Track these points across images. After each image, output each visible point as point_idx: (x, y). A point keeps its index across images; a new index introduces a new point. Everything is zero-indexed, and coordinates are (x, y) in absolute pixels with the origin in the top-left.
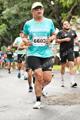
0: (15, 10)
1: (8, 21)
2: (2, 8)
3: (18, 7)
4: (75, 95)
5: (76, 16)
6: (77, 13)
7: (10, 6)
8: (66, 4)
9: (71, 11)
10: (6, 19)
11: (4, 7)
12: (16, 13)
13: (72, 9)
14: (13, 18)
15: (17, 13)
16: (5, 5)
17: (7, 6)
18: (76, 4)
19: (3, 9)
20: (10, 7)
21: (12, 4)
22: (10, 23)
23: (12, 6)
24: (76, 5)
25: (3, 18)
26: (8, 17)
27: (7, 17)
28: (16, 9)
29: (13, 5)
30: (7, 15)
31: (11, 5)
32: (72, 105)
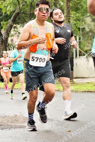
4: (16, 117)
5: (19, 24)
6: (19, 21)
8: (6, 11)
9: (12, 18)
13: (13, 16)
18: (18, 10)
24: (18, 12)
32: (12, 129)
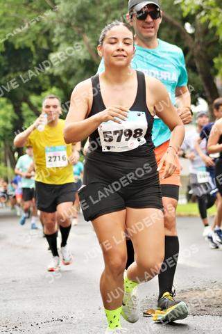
0: (86, 48)
1: (64, 80)
2: (50, 44)
3: (92, 42)
7: (71, 38)
10: (61, 73)
11: (55, 40)
12: (88, 58)
14: (81, 70)
15: (91, 57)
16: (56, 36)
17: (62, 38)
19: (52, 48)
20: (70, 41)
21: (76, 33)
22: (70, 86)
23: (77, 37)
25: (51, 72)
26: (67, 69)
27: (62, 68)
28: (89, 46)
29: (78, 35)
30: (64, 63)
31: (72, 36)
